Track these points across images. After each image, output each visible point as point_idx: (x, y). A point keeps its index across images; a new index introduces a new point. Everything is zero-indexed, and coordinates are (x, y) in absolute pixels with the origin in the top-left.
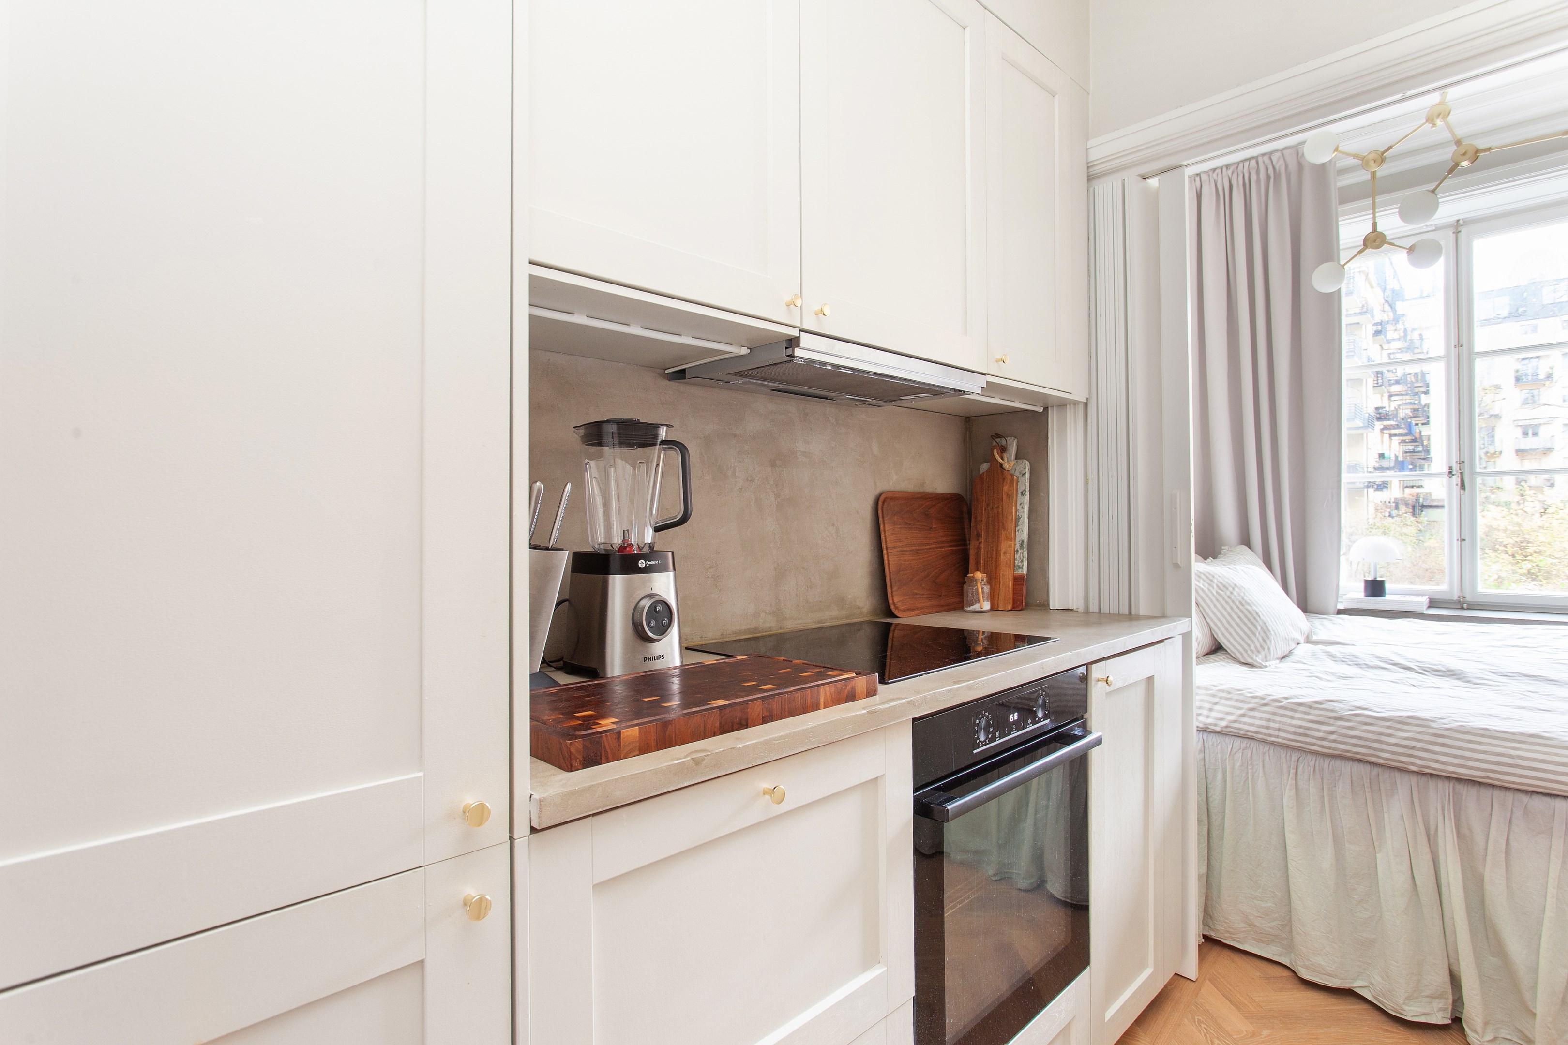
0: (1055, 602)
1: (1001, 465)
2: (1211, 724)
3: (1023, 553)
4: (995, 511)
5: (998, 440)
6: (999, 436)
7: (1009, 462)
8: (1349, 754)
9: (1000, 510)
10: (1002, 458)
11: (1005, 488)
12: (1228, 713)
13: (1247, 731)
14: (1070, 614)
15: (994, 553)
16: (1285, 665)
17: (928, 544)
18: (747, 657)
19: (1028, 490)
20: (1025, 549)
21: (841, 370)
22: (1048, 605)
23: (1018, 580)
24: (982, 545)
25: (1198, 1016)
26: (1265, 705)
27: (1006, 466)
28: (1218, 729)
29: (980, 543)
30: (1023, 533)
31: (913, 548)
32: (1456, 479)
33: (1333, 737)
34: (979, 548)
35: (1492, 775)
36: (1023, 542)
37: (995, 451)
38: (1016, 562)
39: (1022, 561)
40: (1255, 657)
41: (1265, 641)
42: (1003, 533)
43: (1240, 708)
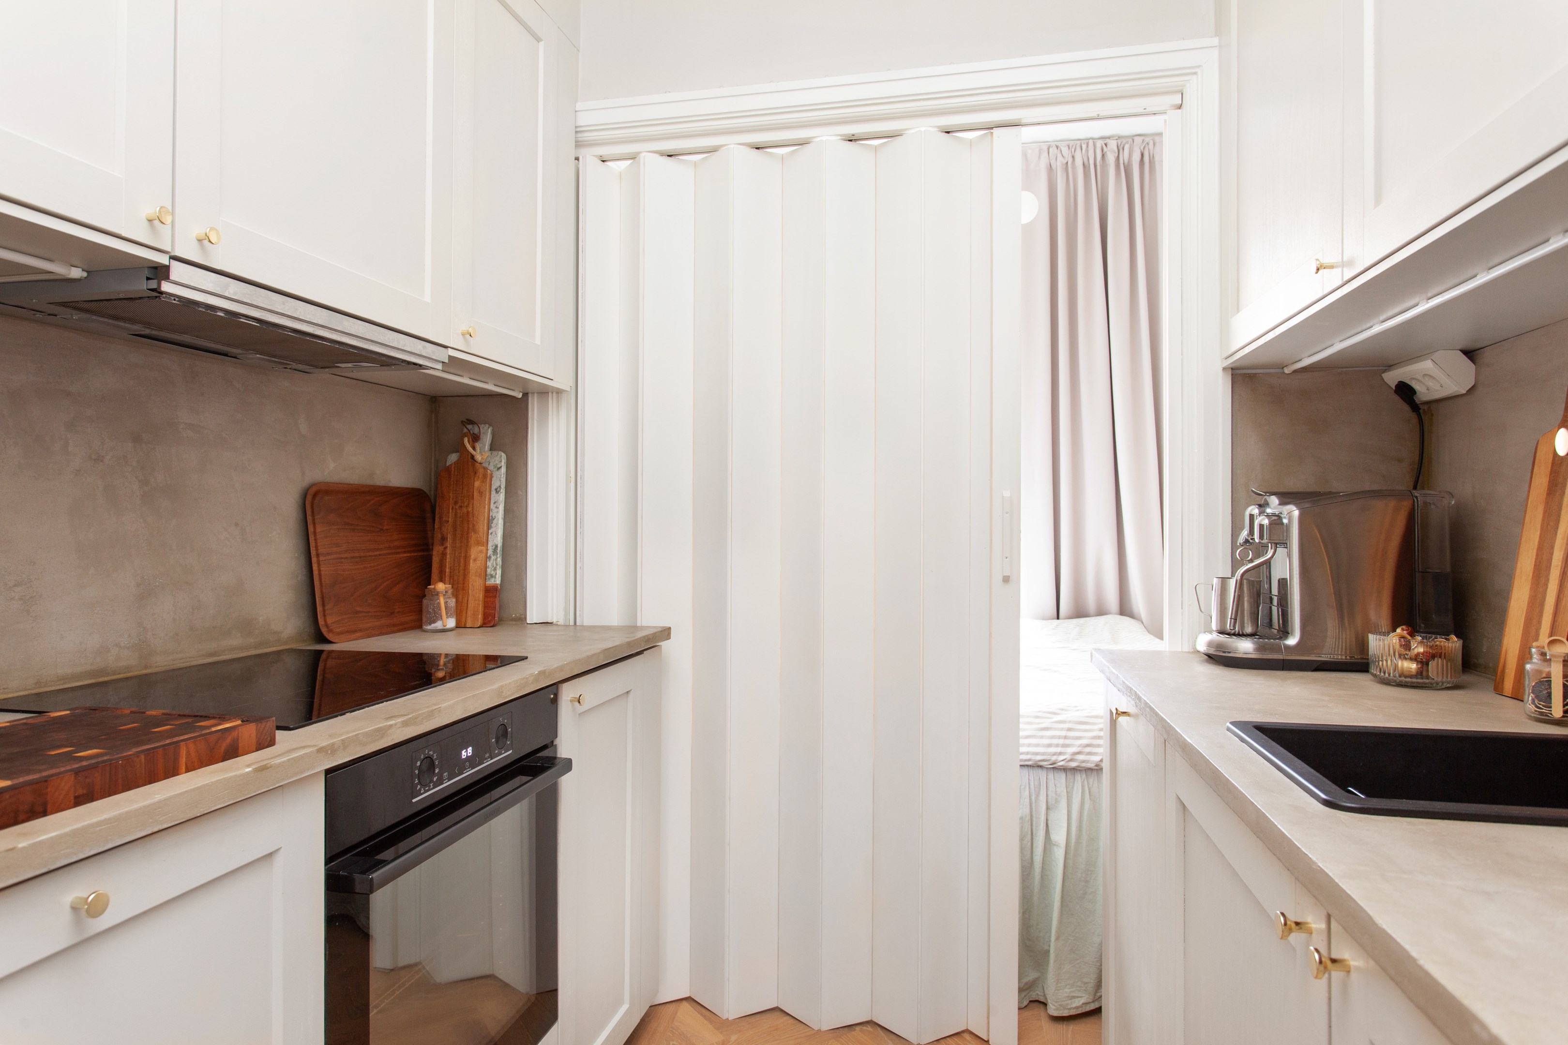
0: (533, 615)
1: (473, 457)
3: (496, 559)
4: (464, 510)
5: (470, 427)
6: (471, 422)
7: (481, 452)
9: (470, 509)
10: (474, 448)
11: (477, 484)
14: (550, 627)
15: (462, 560)
17: (378, 550)
18: (68, 712)
19: (503, 486)
20: (498, 555)
21: (241, 320)
22: (526, 618)
23: (491, 592)
24: (448, 551)
27: (478, 458)
29: (446, 548)
30: (497, 537)
31: (357, 555)
34: (444, 554)
36: (496, 546)
37: (466, 440)
38: (489, 570)
39: (495, 569)
42: (473, 536)
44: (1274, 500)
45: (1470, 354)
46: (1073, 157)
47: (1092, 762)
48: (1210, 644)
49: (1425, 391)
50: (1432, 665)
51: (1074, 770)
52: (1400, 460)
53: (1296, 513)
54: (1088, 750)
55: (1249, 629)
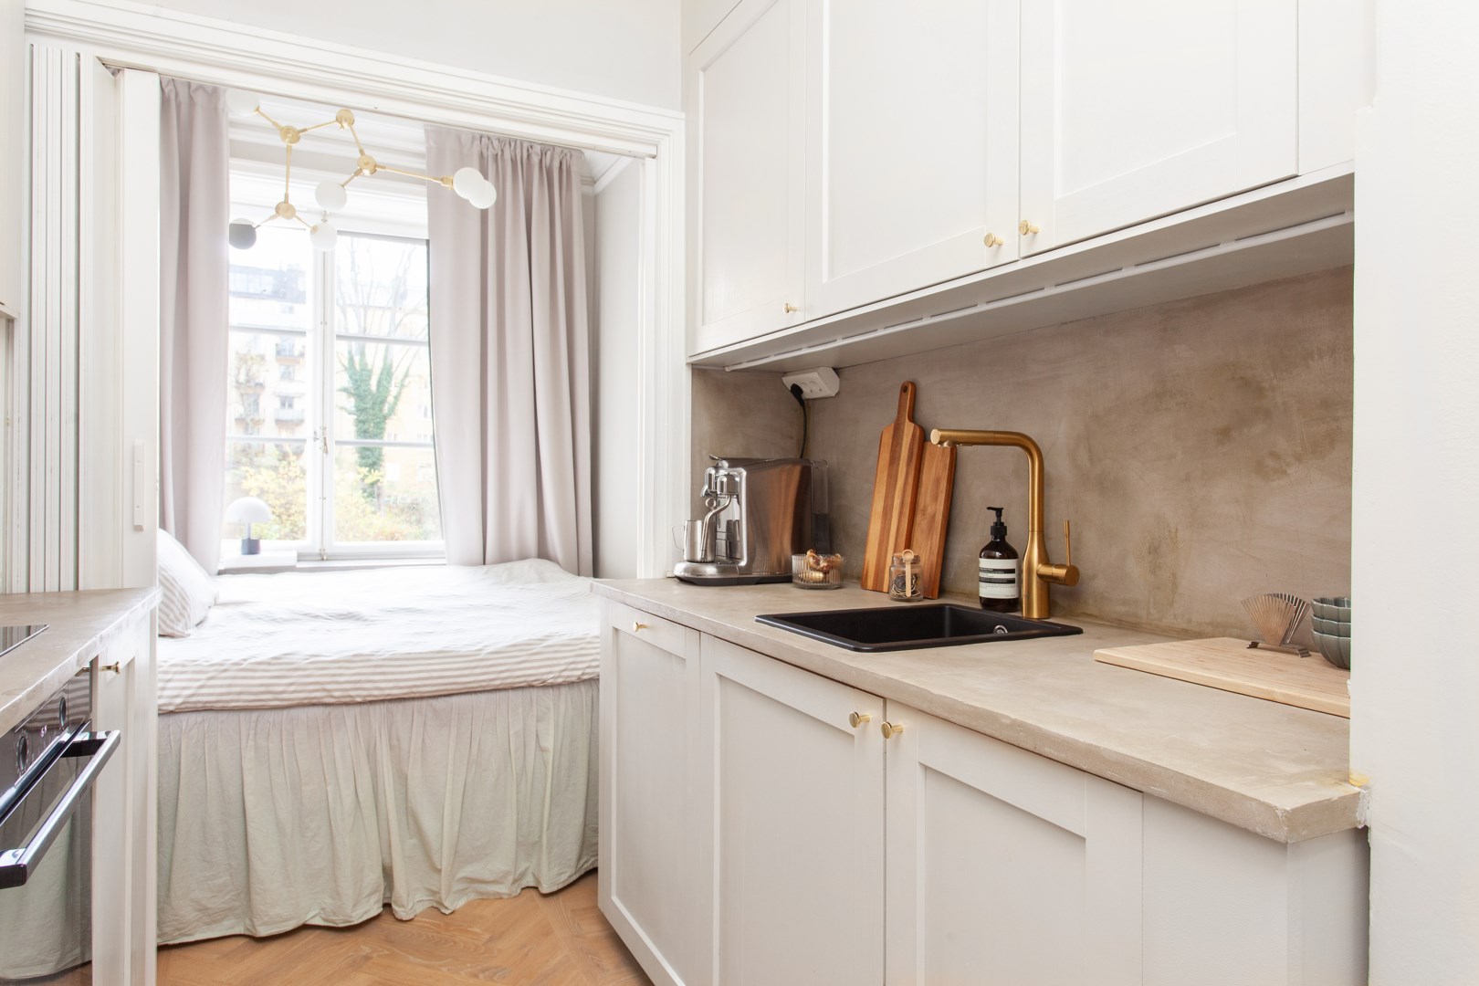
2: (164, 705)
8: (306, 701)
12: (184, 688)
13: (207, 702)
16: (204, 630)
26: (225, 671)
28: (171, 708)
32: (320, 443)
33: (292, 688)
40: (175, 626)
41: (184, 608)
43: (198, 680)
44: (725, 464)
45: (837, 370)
46: (502, 150)
47: (575, 676)
48: (686, 570)
49: (808, 392)
50: (831, 572)
51: (559, 685)
52: (792, 438)
53: (744, 473)
54: (572, 666)
55: (709, 559)
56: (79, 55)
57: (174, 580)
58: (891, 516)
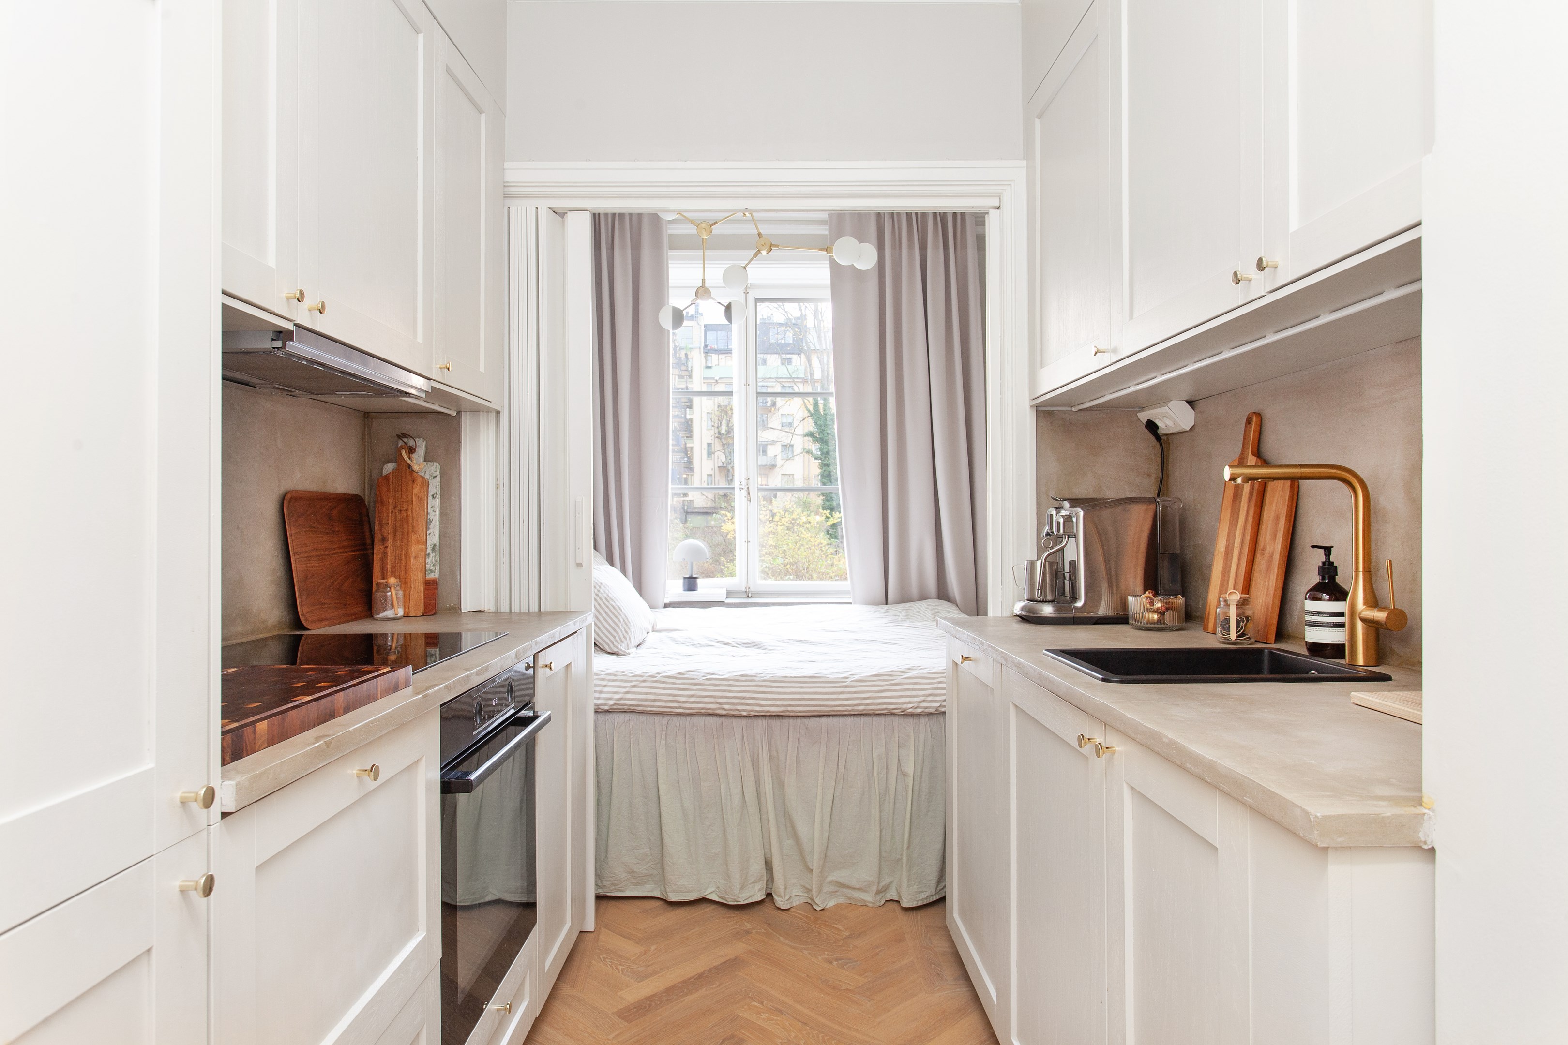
0: (467, 605)
1: (409, 466)
2: (602, 705)
3: (435, 556)
4: (404, 514)
5: (405, 440)
6: (404, 435)
7: (417, 462)
8: (703, 711)
9: (410, 513)
10: (410, 458)
11: (416, 491)
12: (615, 693)
13: (631, 705)
14: (482, 614)
15: (403, 558)
16: (642, 651)
17: (332, 549)
19: (439, 493)
20: (437, 553)
21: (315, 366)
22: (460, 608)
23: (431, 586)
24: (389, 550)
25: (602, 955)
26: (644, 681)
27: (416, 468)
28: (607, 708)
29: (387, 547)
30: (434, 537)
31: (319, 553)
32: (744, 492)
33: (692, 699)
34: (385, 553)
35: (790, 709)
36: (435, 545)
37: (403, 452)
38: (428, 566)
39: (434, 565)
40: (620, 647)
41: (626, 632)
42: (413, 537)
43: (624, 687)
44: (1066, 504)
45: (1190, 403)
47: (933, 708)
48: (1023, 608)
49: (1165, 425)
50: (1167, 615)
51: (919, 715)
53: (1081, 514)
54: (930, 698)
55: (1049, 598)
56: (537, 208)
57: (620, 608)
58: (1232, 556)
